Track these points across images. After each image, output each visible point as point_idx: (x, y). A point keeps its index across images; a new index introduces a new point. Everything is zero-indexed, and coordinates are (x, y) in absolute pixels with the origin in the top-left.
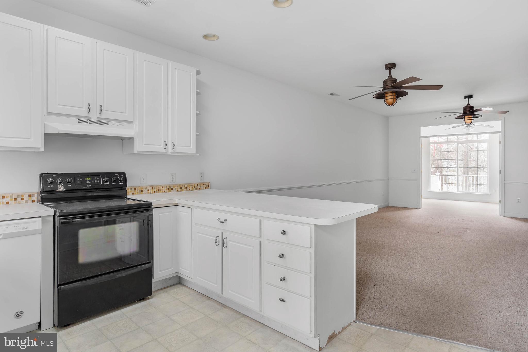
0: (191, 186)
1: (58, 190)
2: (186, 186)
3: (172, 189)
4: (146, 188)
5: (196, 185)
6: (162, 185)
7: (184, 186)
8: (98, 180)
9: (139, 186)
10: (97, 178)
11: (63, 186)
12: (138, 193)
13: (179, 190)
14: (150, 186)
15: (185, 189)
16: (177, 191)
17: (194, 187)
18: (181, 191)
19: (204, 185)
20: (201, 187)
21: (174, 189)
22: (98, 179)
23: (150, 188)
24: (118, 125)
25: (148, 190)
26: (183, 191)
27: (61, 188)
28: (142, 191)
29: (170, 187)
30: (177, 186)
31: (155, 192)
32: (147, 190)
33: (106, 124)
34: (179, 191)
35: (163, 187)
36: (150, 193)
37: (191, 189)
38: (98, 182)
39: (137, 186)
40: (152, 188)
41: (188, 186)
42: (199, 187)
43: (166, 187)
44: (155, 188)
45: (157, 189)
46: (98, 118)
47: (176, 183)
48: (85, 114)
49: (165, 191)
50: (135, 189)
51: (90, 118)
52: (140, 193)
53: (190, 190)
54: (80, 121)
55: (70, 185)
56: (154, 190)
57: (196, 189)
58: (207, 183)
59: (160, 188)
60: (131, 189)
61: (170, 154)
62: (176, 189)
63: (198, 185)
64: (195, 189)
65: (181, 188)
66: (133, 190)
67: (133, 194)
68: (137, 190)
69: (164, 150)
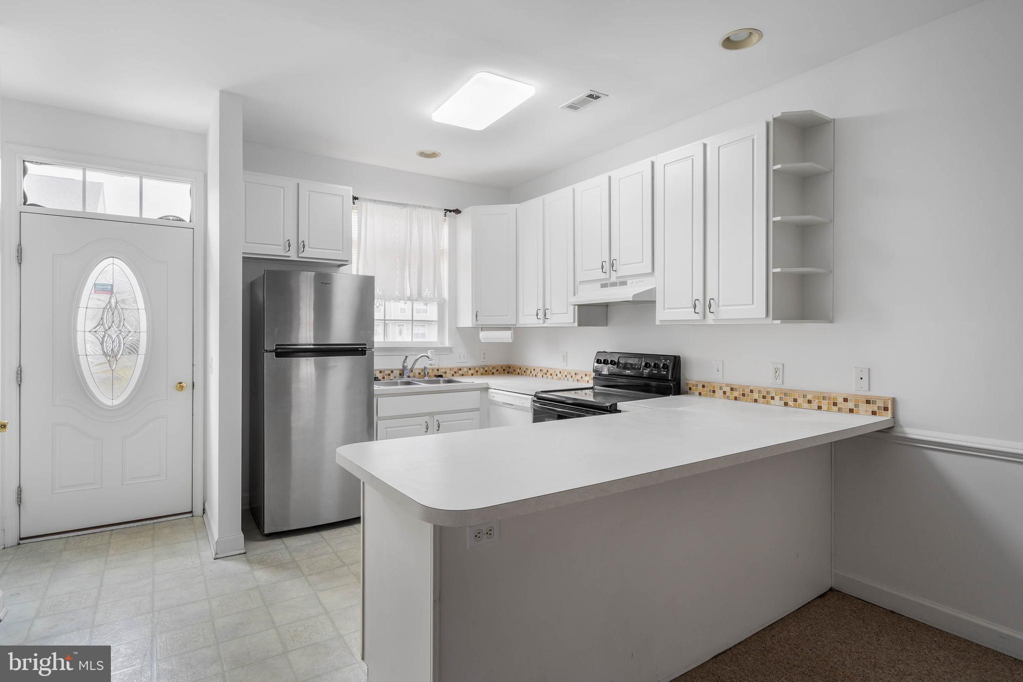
0: (824, 398)
1: (603, 373)
2: (809, 397)
3: (773, 398)
4: (721, 388)
5: (840, 400)
6: (750, 386)
7: (804, 396)
9: (709, 383)
11: (607, 369)
12: (706, 395)
13: (791, 403)
14: (727, 385)
15: (806, 405)
16: (786, 404)
17: (835, 404)
18: (795, 407)
19: (868, 402)
20: (856, 406)
21: (777, 398)
22: (640, 363)
23: (728, 389)
24: (637, 282)
25: (725, 393)
26: (800, 406)
27: (605, 371)
28: (714, 392)
29: (768, 393)
30: (785, 394)
31: (736, 398)
32: (721, 392)
33: (624, 283)
34: (791, 406)
35: (752, 391)
36: (728, 398)
37: (824, 407)
38: (639, 367)
39: (706, 382)
40: (732, 389)
41: (814, 397)
42: (851, 405)
43: (760, 392)
44: (736, 390)
45: (741, 393)
46: (617, 278)
47: (784, 387)
48: (603, 276)
49: (756, 401)
50: (703, 386)
51: (608, 280)
52: (710, 396)
53: (820, 408)
54: (604, 286)
55: (612, 368)
56: (736, 394)
57: (840, 410)
58: (879, 398)
59: (747, 391)
60: (697, 386)
61: (713, 323)
62: (781, 399)
63: (846, 400)
64: (836, 408)
65: (795, 400)
66: (700, 387)
67: (700, 394)
68: (705, 389)
69: (696, 317)
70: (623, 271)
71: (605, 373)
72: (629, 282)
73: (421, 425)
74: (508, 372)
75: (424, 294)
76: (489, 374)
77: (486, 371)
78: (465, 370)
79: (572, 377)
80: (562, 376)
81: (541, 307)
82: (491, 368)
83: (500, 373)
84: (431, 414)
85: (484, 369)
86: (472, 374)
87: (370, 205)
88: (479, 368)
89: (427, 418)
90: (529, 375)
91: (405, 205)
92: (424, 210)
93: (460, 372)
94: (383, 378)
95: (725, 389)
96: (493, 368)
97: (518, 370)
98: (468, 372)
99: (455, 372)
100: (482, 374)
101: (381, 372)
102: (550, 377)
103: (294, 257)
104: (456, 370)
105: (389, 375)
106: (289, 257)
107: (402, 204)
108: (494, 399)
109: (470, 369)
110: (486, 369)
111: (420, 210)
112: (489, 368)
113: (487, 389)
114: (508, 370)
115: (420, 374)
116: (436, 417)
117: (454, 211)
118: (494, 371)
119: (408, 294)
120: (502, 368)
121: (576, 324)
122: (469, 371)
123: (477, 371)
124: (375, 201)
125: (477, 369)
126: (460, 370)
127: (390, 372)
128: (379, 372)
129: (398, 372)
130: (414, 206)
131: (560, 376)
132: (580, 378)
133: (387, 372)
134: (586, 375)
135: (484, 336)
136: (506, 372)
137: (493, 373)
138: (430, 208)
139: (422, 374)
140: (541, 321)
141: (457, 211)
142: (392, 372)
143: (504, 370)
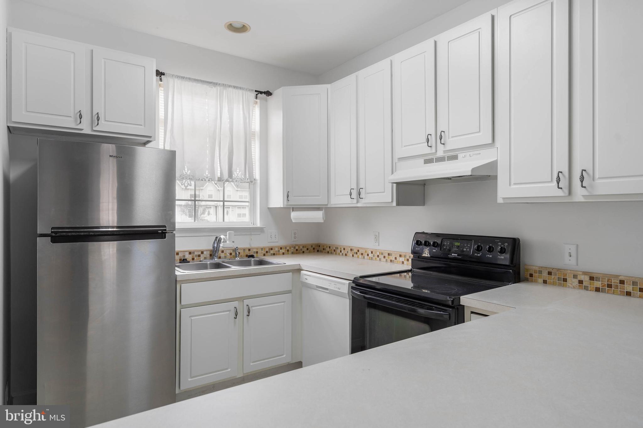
1: (424, 255)
4: (575, 276)
6: (619, 276)
8: (468, 247)
9: (559, 270)
10: (467, 244)
11: (428, 251)
12: (554, 284)
14: (585, 273)
22: (469, 245)
23: (586, 279)
24: (471, 155)
25: (581, 282)
27: (426, 253)
28: (565, 280)
31: (597, 290)
32: (576, 282)
33: (455, 157)
35: (622, 282)
36: (586, 288)
38: (468, 250)
39: (553, 269)
40: (592, 278)
44: (598, 279)
45: (606, 283)
46: (445, 152)
48: (428, 150)
50: (550, 273)
51: (436, 155)
52: (560, 285)
54: (427, 161)
55: (435, 251)
56: (598, 284)
59: (615, 282)
60: (540, 272)
61: (582, 200)
66: (545, 274)
67: (545, 282)
68: (553, 277)
69: (560, 193)
70: (452, 144)
71: (426, 255)
72: (460, 156)
73: (229, 311)
74: (318, 251)
75: (235, 175)
76: (299, 253)
77: (297, 250)
78: (277, 249)
79: (384, 257)
80: (374, 256)
81: (354, 186)
82: (301, 247)
83: (310, 252)
84: (241, 299)
85: (295, 248)
86: (283, 254)
87: (177, 82)
88: (290, 248)
89: (236, 304)
90: (339, 254)
91: (215, 84)
92: (235, 90)
93: (272, 252)
94: (193, 259)
95: (582, 277)
96: (303, 247)
97: (328, 249)
98: (279, 251)
99: (267, 252)
100: (293, 253)
101: (190, 253)
102: (360, 256)
103: (87, 130)
104: (268, 250)
105: (199, 256)
106: (82, 130)
107: (211, 83)
108: (307, 281)
109: (281, 248)
110: (297, 248)
111: (230, 89)
112: (299, 247)
113: (299, 270)
114: (317, 248)
115: (231, 254)
116: (246, 302)
117: (265, 93)
118: (305, 249)
119: (219, 175)
120: (312, 246)
121: (394, 204)
122: (281, 250)
123: (288, 251)
124: (183, 78)
125: (288, 248)
126: (272, 249)
127: (200, 253)
128: (188, 253)
129: (209, 253)
130: (224, 85)
131: (372, 256)
132: (394, 259)
133: (196, 253)
134: (400, 256)
135: (295, 216)
136: (316, 250)
137: (303, 252)
138: (240, 88)
139: (233, 254)
140: (355, 201)
141: (268, 93)
142: (202, 253)
143: (314, 249)
